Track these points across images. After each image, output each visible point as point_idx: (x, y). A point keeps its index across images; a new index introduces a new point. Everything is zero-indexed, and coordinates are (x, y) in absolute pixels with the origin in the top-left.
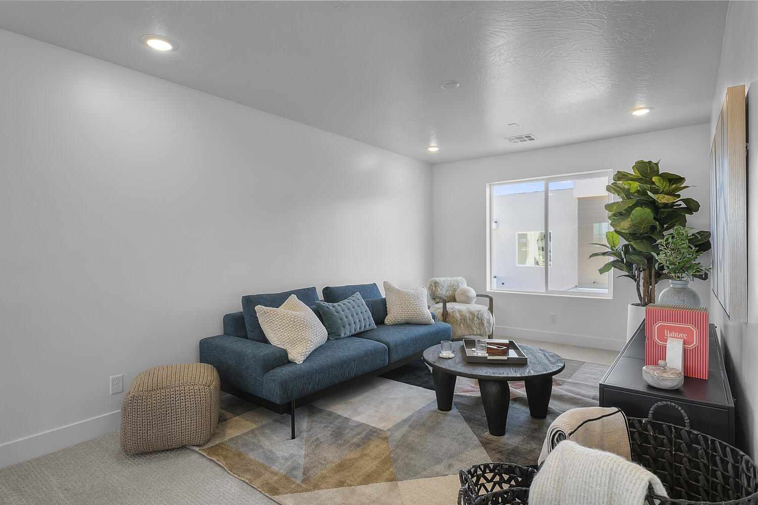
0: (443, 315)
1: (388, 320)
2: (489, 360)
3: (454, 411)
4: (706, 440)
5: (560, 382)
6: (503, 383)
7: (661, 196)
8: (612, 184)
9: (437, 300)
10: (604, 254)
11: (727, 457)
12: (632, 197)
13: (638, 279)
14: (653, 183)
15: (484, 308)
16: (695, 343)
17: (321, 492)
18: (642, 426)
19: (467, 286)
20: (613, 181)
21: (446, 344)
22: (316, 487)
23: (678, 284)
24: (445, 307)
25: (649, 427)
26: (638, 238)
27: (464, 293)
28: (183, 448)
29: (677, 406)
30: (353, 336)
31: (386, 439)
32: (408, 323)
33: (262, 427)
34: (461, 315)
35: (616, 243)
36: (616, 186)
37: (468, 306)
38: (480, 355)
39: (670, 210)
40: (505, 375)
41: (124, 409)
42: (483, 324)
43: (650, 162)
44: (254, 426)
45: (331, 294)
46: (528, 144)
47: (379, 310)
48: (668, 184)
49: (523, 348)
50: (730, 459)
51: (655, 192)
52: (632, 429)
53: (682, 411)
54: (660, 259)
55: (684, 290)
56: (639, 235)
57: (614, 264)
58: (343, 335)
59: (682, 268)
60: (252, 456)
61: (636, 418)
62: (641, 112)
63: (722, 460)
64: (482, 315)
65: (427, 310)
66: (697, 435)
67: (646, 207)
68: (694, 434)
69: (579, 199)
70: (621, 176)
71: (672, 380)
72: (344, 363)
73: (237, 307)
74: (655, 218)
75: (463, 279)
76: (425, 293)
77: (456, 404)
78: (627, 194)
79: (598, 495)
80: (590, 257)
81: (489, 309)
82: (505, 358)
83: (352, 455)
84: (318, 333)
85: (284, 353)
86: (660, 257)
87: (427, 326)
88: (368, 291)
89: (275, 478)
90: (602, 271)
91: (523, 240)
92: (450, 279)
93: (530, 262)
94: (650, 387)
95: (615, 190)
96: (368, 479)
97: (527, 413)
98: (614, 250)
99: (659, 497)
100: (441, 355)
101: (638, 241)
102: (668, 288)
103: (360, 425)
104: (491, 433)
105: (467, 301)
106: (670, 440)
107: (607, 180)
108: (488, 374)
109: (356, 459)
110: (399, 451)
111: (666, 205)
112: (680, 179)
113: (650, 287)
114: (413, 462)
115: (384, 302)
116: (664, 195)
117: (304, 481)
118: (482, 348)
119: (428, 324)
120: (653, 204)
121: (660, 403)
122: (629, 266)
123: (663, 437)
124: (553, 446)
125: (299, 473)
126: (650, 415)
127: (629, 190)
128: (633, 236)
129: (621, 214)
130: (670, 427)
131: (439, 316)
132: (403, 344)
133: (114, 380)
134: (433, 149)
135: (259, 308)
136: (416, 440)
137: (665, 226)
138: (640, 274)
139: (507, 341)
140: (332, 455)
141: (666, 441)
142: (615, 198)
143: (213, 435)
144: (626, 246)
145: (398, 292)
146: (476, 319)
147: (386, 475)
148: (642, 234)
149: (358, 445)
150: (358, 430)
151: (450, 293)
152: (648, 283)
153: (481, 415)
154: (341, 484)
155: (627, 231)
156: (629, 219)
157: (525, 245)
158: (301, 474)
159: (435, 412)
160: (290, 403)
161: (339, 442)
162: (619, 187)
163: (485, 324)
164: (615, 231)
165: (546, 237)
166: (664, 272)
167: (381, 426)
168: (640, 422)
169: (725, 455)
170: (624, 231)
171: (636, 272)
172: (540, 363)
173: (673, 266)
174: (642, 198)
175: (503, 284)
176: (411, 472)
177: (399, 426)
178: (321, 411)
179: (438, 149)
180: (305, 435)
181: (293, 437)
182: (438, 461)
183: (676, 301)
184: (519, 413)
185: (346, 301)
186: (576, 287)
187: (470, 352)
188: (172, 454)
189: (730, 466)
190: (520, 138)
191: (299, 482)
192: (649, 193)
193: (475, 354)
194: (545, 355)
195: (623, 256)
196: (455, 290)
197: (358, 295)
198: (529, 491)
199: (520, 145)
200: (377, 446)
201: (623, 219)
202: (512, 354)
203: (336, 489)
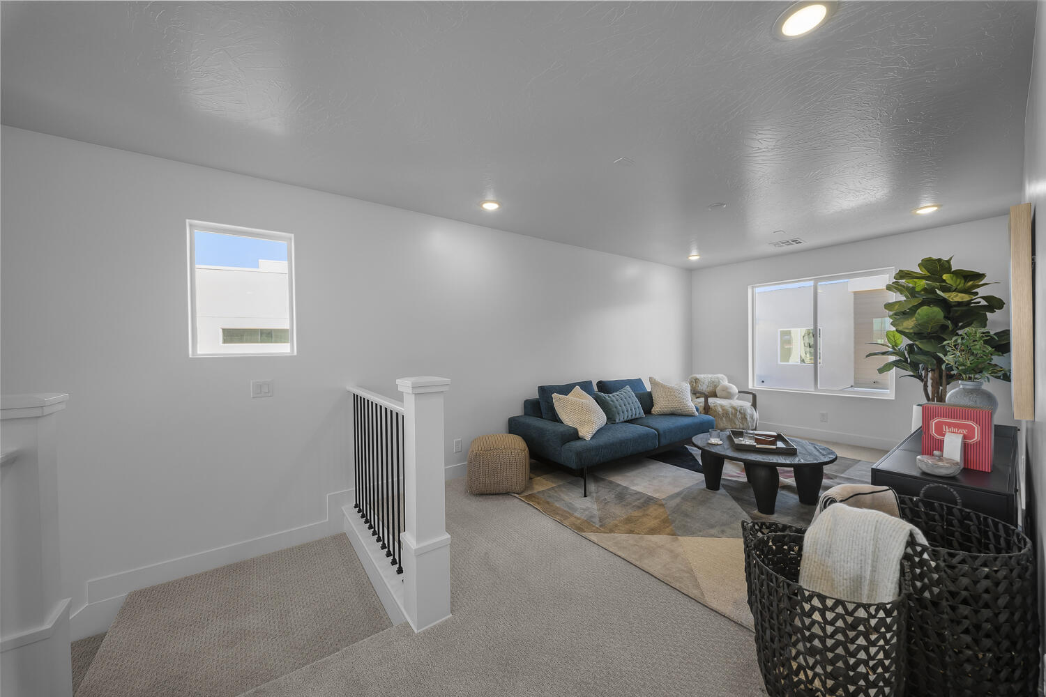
0: (704, 409)
1: (655, 410)
2: (758, 448)
3: (722, 491)
4: (978, 517)
5: (831, 476)
6: (772, 468)
7: (954, 294)
8: (893, 283)
9: (698, 395)
10: (883, 353)
11: (999, 532)
12: (917, 295)
13: (925, 380)
14: (944, 281)
15: (746, 404)
16: (976, 438)
17: (616, 535)
18: (913, 504)
19: (729, 382)
20: (894, 280)
21: (714, 433)
22: (611, 531)
23: (969, 385)
24: (706, 401)
25: (920, 504)
26: (925, 338)
27: (725, 389)
28: (506, 494)
29: (949, 488)
30: (625, 422)
31: (662, 505)
32: (673, 414)
33: (560, 486)
34: (723, 410)
35: (898, 342)
36: (898, 285)
37: (730, 401)
38: (748, 443)
39: (964, 308)
40: (775, 461)
41: (470, 462)
42: (746, 419)
43: (940, 260)
44: (554, 485)
45: (604, 387)
46: (795, 246)
47: (647, 401)
48: (963, 281)
49: (792, 441)
50: (1002, 533)
51: (946, 289)
52: (902, 506)
53: (955, 493)
54: (948, 360)
55: (978, 391)
56: (926, 334)
57: (895, 364)
58: (617, 421)
59: (975, 370)
60: (557, 504)
61: (907, 496)
62: (927, 210)
63: (995, 535)
64: (745, 410)
65: (691, 404)
66: (969, 513)
67: (935, 305)
68: (966, 512)
69: (855, 293)
70: (902, 275)
71: (947, 468)
72: (622, 443)
73: (535, 395)
74: (946, 317)
75: (724, 376)
76: (687, 387)
77: (723, 486)
78: (912, 292)
79: (865, 539)
80: (867, 356)
81: (752, 405)
82: (774, 447)
83: (636, 513)
84: (600, 418)
85: (576, 431)
86: (947, 358)
87: (691, 418)
88: (636, 384)
89: (579, 521)
90: (881, 371)
91: (786, 339)
92: (710, 376)
93: (794, 359)
94: (924, 473)
95: (895, 288)
96: (652, 531)
97: (796, 499)
98: (895, 350)
99: (920, 545)
100: (709, 442)
101: (925, 341)
102: (957, 389)
103: (637, 493)
104: (760, 511)
105: (729, 396)
106: (942, 516)
107: (887, 278)
108: (757, 459)
109: (640, 517)
110: (676, 515)
111: (959, 304)
112: (979, 276)
113: (941, 388)
114: (689, 524)
115: (650, 394)
116: (957, 293)
117: (601, 526)
118: (751, 438)
119: (692, 416)
120: (944, 304)
121: (931, 485)
122: (914, 366)
123: (934, 513)
124: (825, 507)
125: (596, 520)
126: (921, 495)
127: (914, 288)
128: (918, 335)
129: (904, 313)
130: (941, 506)
131: (701, 409)
132: (670, 431)
133: (457, 442)
134: (694, 257)
135: (555, 396)
136: (690, 510)
137: (960, 324)
138: (928, 374)
139: (775, 434)
140: (619, 512)
141: (937, 517)
142: (895, 297)
143: (526, 488)
144: (910, 346)
145: (663, 386)
146: (738, 413)
147: (668, 530)
148: (929, 333)
149: (639, 507)
150: (638, 496)
151: (711, 389)
152: (938, 383)
153: (751, 495)
154: (631, 532)
155: (911, 331)
156: (914, 319)
157: (789, 342)
158: (598, 522)
159: (703, 490)
160: (582, 469)
161: (623, 503)
162: (901, 286)
163: (748, 419)
164: (897, 330)
165: (815, 334)
166: (952, 372)
167: (656, 495)
168: (912, 500)
169: (997, 529)
170: (907, 331)
171: (923, 373)
172: (810, 454)
173: (963, 367)
174: (930, 296)
175: (763, 382)
176: (688, 532)
177: (672, 497)
178: (603, 480)
179: (698, 257)
180: (594, 495)
181: (585, 496)
182: (712, 527)
183: (966, 401)
184: (788, 499)
185: (618, 393)
186: (852, 386)
187: (737, 441)
188: (500, 497)
189: (1002, 541)
190: (787, 243)
191: (597, 526)
192: (938, 292)
193: (743, 443)
194: (815, 448)
195: (907, 356)
196: (716, 387)
197: (628, 388)
198: (804, 537)
199: (786, 248)
200: (655, 510)
201: (907, 319)
202: (780, 444)
203: (627, 535)
